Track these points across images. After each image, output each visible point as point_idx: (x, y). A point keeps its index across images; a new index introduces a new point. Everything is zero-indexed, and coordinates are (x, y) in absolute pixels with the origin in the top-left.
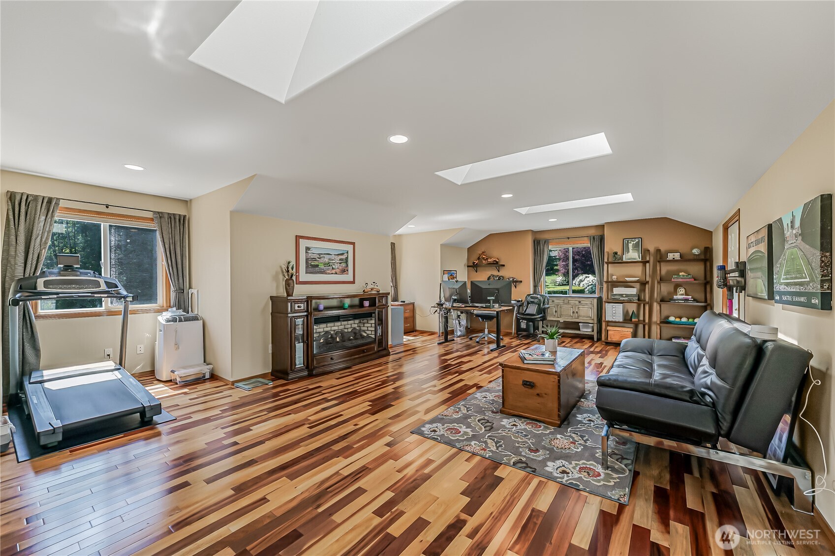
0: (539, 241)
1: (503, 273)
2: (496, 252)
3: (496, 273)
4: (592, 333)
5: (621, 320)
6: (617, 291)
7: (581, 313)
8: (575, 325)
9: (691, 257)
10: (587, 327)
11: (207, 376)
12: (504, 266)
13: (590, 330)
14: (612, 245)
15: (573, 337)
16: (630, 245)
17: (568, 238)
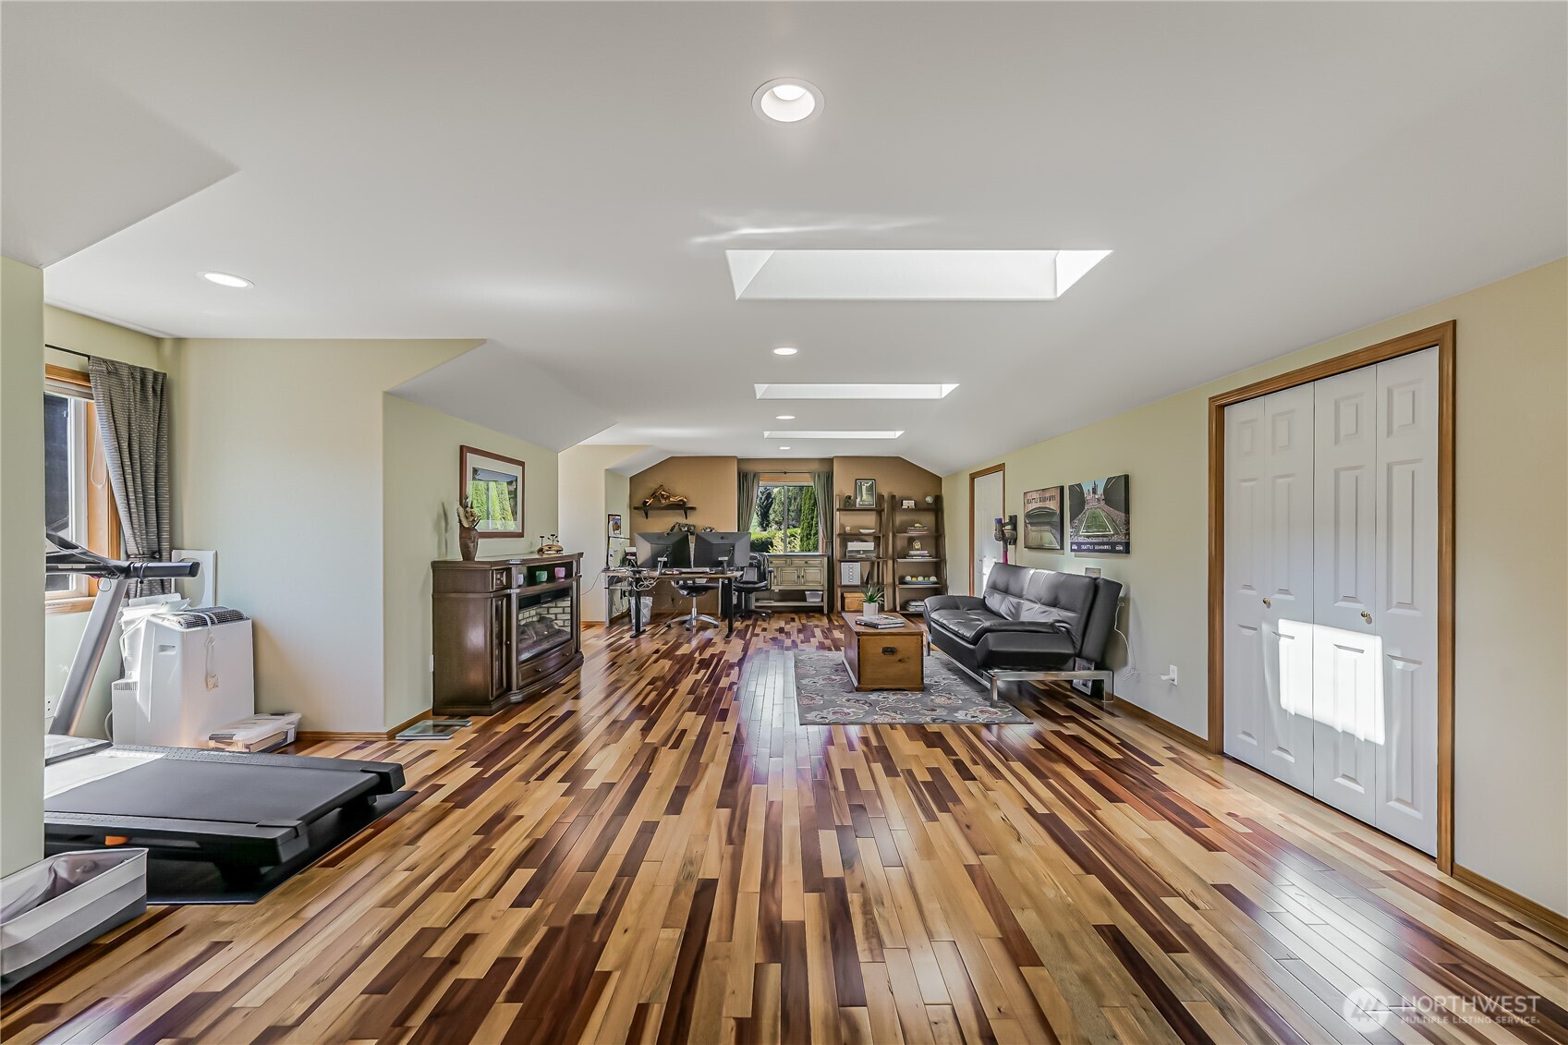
0: (746, 474)
1: (693, 520)
2: (681, 488)
3: (682, 520)
4: (821, 604)
5: (858, 582)
6: (852, 546)
7: (809, 577)
8: (800, 595)
9: (925, 506)
10: (817, 596)
11: (291, 738)
12: (693, 508)
13: (819, 600)
14: (842, 486)
15: (797, 610)
16: (864, 488)
17: (785, 473)
